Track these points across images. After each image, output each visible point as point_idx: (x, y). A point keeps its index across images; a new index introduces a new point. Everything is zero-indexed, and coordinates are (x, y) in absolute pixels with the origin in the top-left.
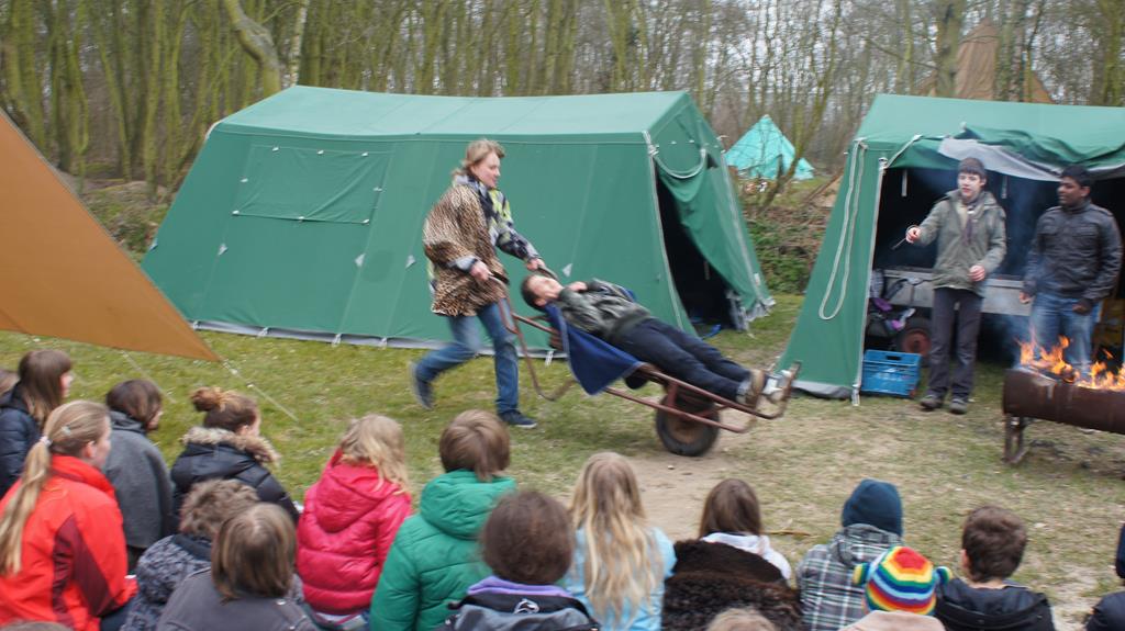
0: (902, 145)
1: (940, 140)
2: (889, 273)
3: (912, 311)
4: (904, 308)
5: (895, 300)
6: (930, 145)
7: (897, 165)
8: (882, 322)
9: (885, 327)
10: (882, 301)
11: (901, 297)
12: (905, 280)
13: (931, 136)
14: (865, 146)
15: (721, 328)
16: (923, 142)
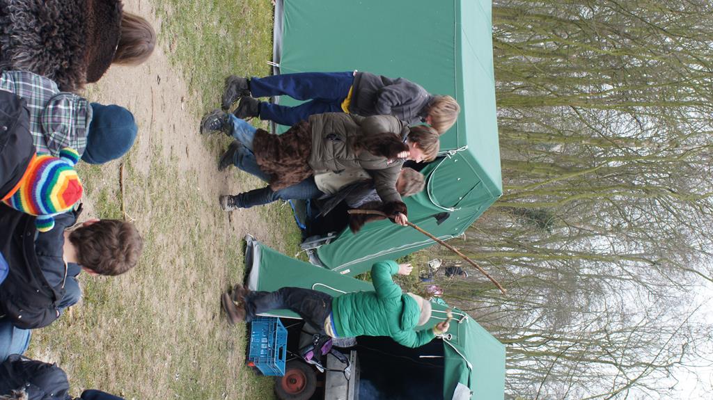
0: (463, 353)
1: (469, 386)
2: (354, 354)
3: (322, 371)
4: (324, 364)
5: (330, 359)
6: (464, 377)
7: (446, 348)
8: (312, 344)
9: (308, 346)
10: (329, 348)
11: (334, 363)
12: (348, 365)
13: (471, 378)
14: (461, 322)
15: (302, 229)
16: (466, 370)
